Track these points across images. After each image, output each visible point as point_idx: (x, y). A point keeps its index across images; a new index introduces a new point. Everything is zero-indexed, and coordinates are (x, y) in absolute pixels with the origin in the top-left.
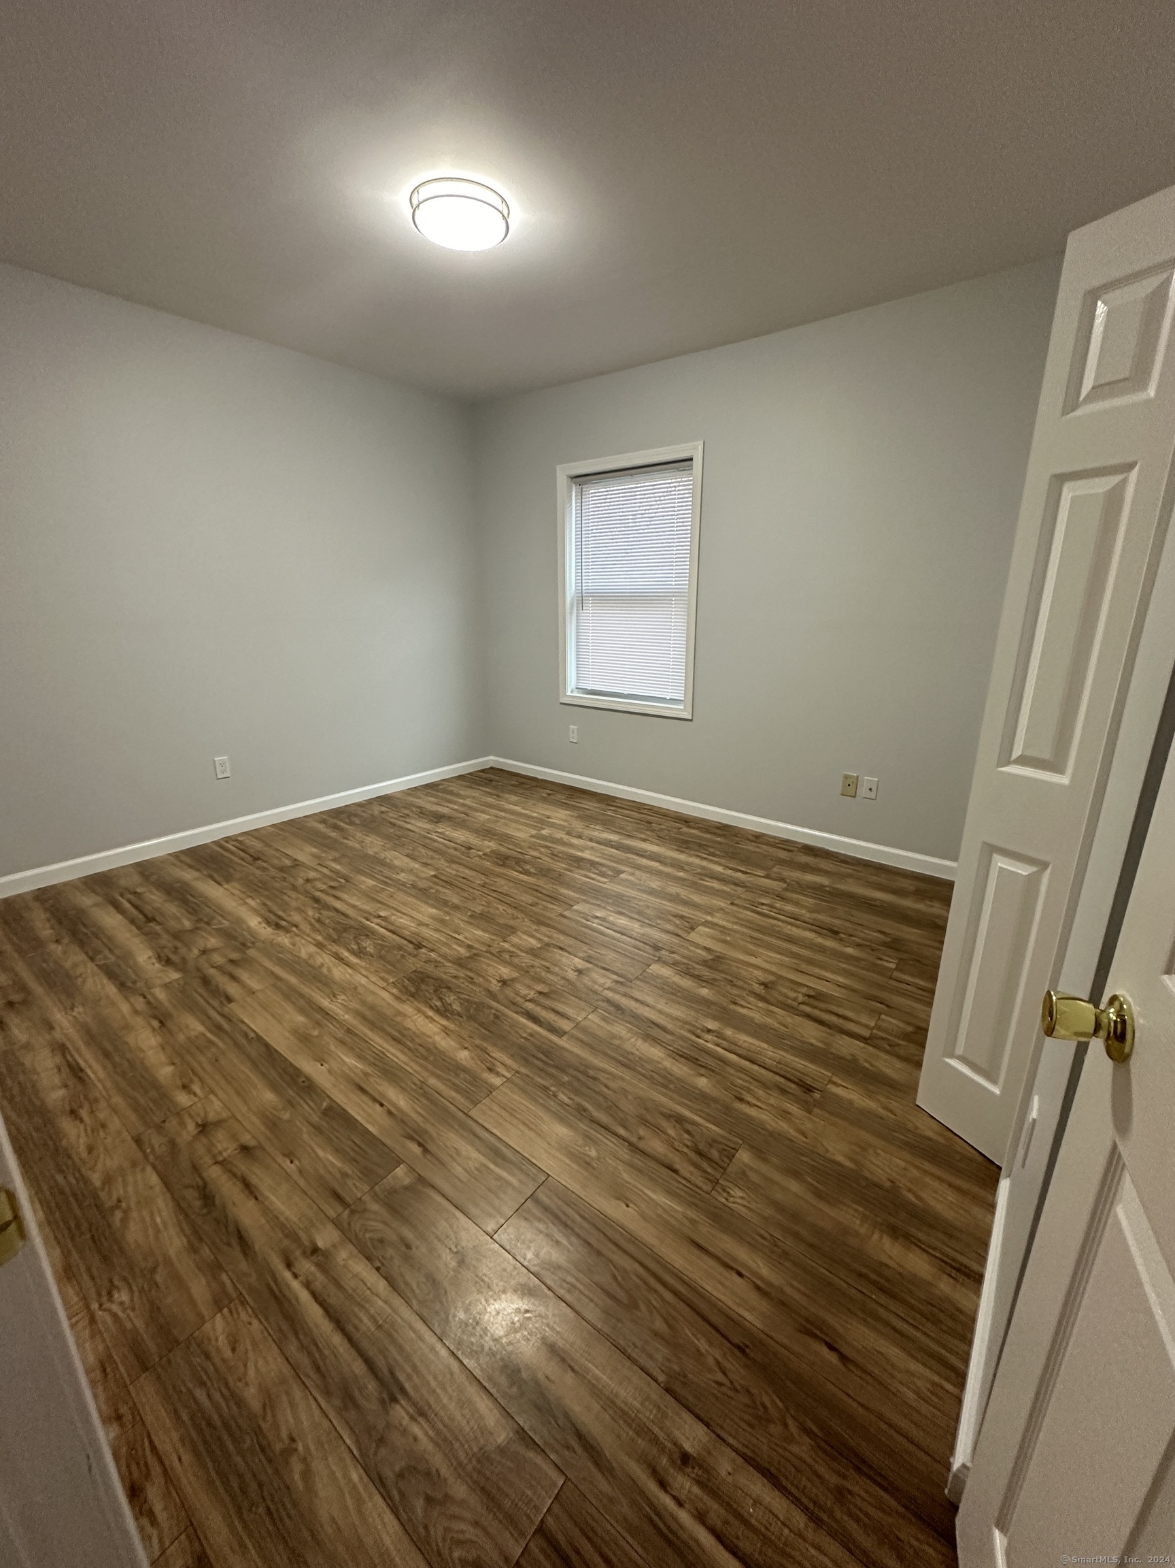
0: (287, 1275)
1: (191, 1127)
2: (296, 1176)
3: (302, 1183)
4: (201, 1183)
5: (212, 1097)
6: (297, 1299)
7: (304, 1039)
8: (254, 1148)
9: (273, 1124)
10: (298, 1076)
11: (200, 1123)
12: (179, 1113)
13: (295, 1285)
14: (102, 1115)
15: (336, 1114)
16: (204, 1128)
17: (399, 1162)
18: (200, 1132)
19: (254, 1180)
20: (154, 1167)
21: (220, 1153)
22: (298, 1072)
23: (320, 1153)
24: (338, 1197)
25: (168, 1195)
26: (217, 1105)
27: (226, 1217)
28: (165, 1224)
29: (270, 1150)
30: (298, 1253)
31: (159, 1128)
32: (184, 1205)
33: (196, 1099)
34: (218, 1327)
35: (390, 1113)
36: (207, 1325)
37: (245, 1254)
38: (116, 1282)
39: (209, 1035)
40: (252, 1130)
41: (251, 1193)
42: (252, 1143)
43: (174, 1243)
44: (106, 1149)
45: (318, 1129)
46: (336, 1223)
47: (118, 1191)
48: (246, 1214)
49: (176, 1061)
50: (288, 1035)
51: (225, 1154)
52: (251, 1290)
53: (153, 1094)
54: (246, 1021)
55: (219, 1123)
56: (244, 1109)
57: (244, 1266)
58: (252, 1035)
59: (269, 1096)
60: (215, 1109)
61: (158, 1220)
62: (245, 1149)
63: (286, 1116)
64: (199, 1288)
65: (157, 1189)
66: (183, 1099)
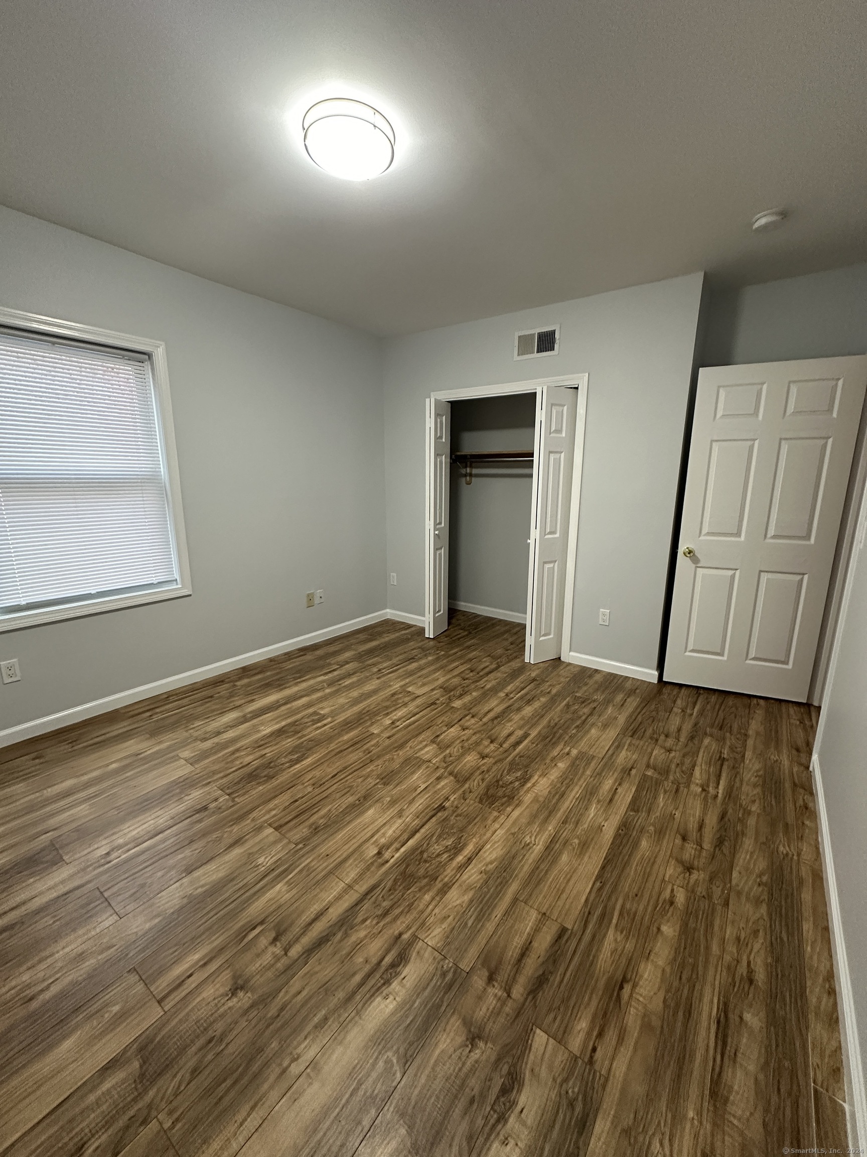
0: (720, 795)
1: (695, 876)
2: (681, 809)
3: (681, 806)
4: (717, 849)
5: (667, 879)
6: (724, 789)
7: (584, 846)
8: (681, 835)
9: (660, 833)
10: (620, 835)
11: (688, 874)
12: (691, 891)
13: (720, 791)
14: (732, 948)
15: (634, 806)
16: (689, 868)
17: (644, 775)
18: (693, 869)
19: (696, 826)
20: (730, 881)
21: (696, 849)
22: (617, 836)
23: (662, 805)
24: (677, 791)
25: (736, 861)
26: (670, 871)
27: (721, 828)
28: (747, 853)
29: (675, 827)
30: (710, 795)
31: (709, 896)
32: (732, 851)
33: (675, 887)
34: (754, 808)
35: (619, 784)
36: (758, 811)
37: (727, 813)
38: (782, 857)
39: (614, 921)
40: (671, 841)
41: (702, 824)
42: (679, 837)
43: (748, 843)
44: (747, 921)
45: (649, 811)
46: (688, 787)
47: (757, 891)
48: (712, 820)
49: (655, 929)
50: (586, 859)
51: (695, 846)
52: (735, 804)
53: (692, 924)
54: (584, 898)
55: (680, 862)
56: (662, 853)
57: (730, 811)
58: (598, 884)
59: (644, 843)
60: (671, 871)
61: (748, 857)
62: (684, 839)
63: (652, 828)
64: (752, 821)
65: (738, 869)
66: (681, 897)
